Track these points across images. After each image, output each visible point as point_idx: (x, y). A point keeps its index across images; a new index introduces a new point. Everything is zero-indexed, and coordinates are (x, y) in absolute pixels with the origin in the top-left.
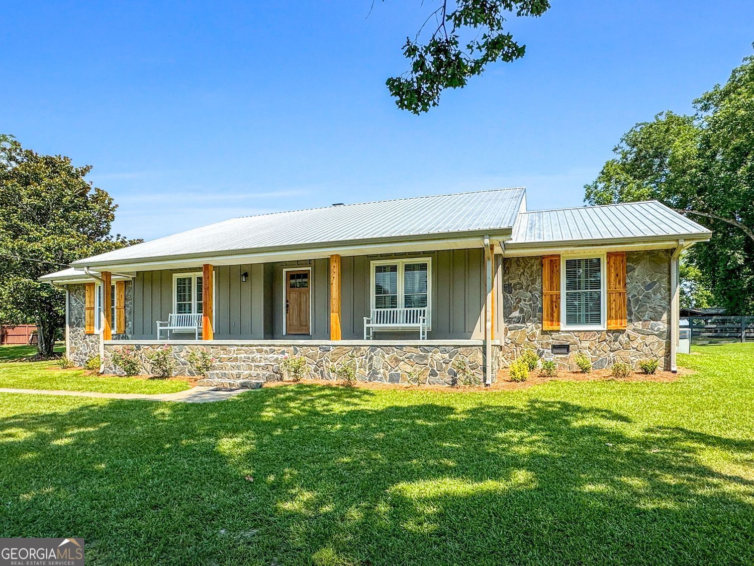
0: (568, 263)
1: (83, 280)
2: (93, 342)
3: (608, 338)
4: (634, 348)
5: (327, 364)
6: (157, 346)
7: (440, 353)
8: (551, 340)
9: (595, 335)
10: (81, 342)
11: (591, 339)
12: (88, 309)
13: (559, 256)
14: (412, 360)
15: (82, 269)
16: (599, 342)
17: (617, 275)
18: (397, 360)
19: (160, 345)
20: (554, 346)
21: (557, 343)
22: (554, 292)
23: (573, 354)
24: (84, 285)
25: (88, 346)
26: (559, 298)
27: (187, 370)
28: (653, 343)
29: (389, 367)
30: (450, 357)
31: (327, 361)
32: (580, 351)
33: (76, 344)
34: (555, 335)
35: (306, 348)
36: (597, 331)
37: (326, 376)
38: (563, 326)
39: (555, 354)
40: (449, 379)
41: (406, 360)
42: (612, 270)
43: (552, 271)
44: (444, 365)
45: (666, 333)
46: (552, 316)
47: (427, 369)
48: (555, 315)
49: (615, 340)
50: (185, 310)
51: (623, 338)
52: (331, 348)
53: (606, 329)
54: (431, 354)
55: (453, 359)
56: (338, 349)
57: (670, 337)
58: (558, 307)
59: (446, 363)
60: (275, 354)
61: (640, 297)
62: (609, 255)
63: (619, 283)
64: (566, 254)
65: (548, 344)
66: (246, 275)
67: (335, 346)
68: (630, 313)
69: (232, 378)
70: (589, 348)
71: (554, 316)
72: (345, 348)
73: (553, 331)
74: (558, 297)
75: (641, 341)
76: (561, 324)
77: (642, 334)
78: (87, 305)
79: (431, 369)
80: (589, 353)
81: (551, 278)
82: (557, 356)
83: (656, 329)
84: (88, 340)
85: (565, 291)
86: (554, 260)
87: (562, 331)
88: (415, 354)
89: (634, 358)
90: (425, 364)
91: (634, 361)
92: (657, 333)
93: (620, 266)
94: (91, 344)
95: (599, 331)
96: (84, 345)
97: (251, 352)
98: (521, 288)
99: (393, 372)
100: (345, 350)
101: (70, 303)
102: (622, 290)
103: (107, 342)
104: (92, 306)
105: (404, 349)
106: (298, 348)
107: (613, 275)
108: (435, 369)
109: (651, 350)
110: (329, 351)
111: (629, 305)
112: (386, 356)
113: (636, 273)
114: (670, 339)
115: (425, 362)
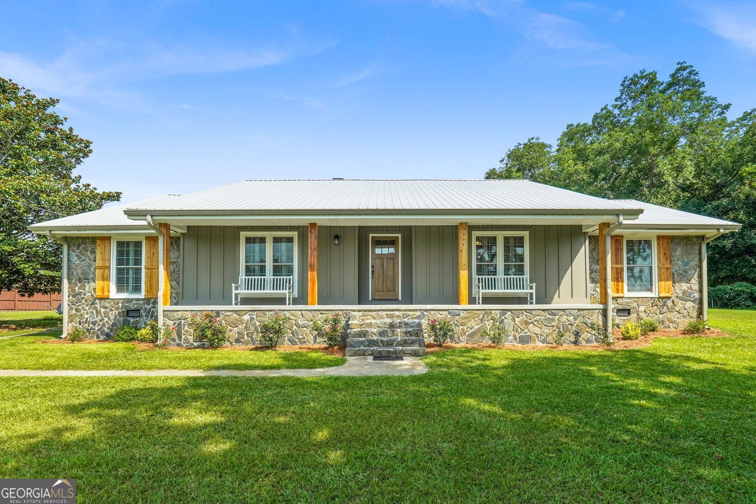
0: (628, 242)
1: (102, 232)
2: (107, 308)
3: (659, 303)
4: (676, 311)
5: (457, 328)
6: (244, 312)
7: (565, 316)
8: (617, 305)
9: (649, 301)
10: (87, 308)
11: (647, 304)
12: (100, 268)
13: (622, 236)
14: (540, 322)
15: (144, 218)
16: (652, 307)
17: (665, 254)
18: (527, 323)
19: (249, 311)
20: (619, 309)
21: (620, 307)
22: (619, 266)
23: (633, 316)
24: (93, 240)
25: (98, 312)
26: (623, 271)
27: (286, 338)
28: (690, 308)
29: (519, 330)
30: (575, 319)
31: (456, 325)
32: (638, 314)
33: (77, 310)
34: (620, 301)
35: (434, 312)
36: (651, 298)
37: (456, 340)
38: (626, 294)
39: (619, 316)
40: (572, 339)
41: (535, 323)
42: (661, 250)
43: (616, 249)
44: (569, 326)
45: (698, 300)
46: (618, 285)
47: (554, 331)
48: (620, 284)
49: (664, 305)
50: (254, 272)
51: (669, 303)
52: (462, 312)
53: (658, 296)
54: (557, 317)
55: (577, 321)
56: (468, 313)
57: (701, 303)
58: (622, 278)
59: (571, 325)
60: (409, 319)
61: (681, 272)
62: (658, 238)
63: (667, 260)
64: (627, 235)
65: (614, 308)
66: (337, 237)
67: (465, 310)
68: (674, 284)
69: (382, 345)
70: (645, 311)
71: (620, 286)
72: (476, 312)
73: (618, 297)
75: (682, 306)
76: (624, 292)
77: (682, 300)
78: (99, 262)
79: (558, 330)
80: (645, 315)
81: (616, 255)
82: (621, 318)
83: (692, 296)
84: (98, 306)
85: (626, 266)
86: (619, 240)
87: (625, 298)
88: (543, 317)
89: (676, 319)
90: (552, 326)
91: (677, 321)
92: (692, 299)
93: (666, 247)
94: (103, 310)
95: (653, 298)
96: (92, 313)
97: (380, 318)
99: (522, 334)
100: (476, 314)
101: (69, 260)
102: (668, 266)
103: (168, 308)
104: (107, 264)
105: (534, 312)
106: (425, 313)
107: (662, 254)
108: (562, 330)
109: (688, 313)
110: (459, 315)
111: (673, 278)
112: (517, 319)
113: (677, 253)
114: (701, 305)
115: (553, 324)
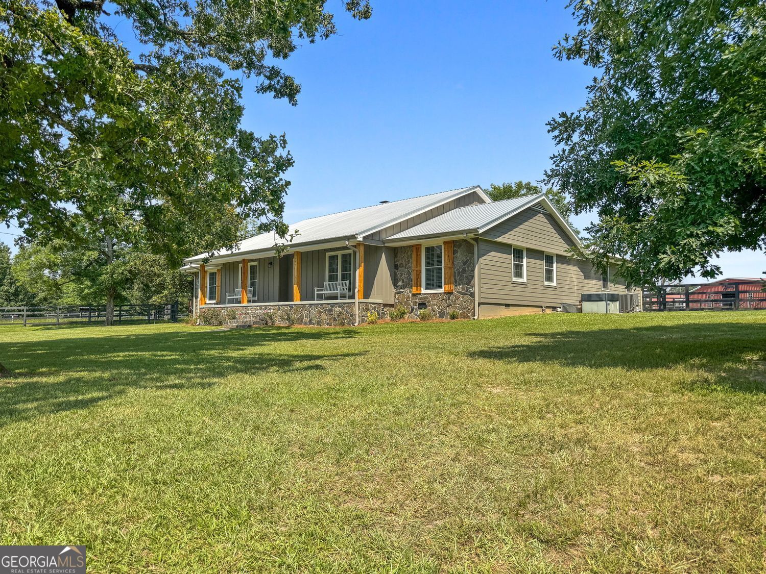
0: (426, 249)
3: (445, 298)
4: (458, 304)
8: (418, 300)
9: (439, 296)
11: (437, 299)
13: (421, 245)
16: (441, 300)
17: (449, 256)
20: (419, 303)
22: (418, 268)
23: (428, 308)
28: (468, 300)
31: (292, 314)
32: (432, 307)
34: (419, 297)
36: (440, 293)
38: (423, 291)
39: (420, 309)
41: (324, 312)
42: (447, 253)
43: (417, 255)
45: (473, 294)
46: (417, 284)
47: (332, 317)
48: (419, 283)
49: (449, 299)
51: (452, 297)
52: (294, 306)
53: (444, 292)
56: (296, 306)
58: (420, 278)
61: (461, 270)
62: (445, 243)
63: (450, 261)
64: (426, 243)
65: (416, 302)
66: (271, 264)
68: (456, 281)
70: (436, 304)
71: (418, 285)
72: (299, 306)
73: (418, 294)
74: (420, 271)
75: (462, 300)
76: (422, 289)
77: (462, 294)
80: (436, 308)
81: (417, 260)
83: (468, 291)
85: (424, 268)
86: (418, 248)
87: (423, 294)
92: (469, 294)
93: (450, 250)
98: (403, 266)
99: (319, 319)
102: (451, 266)
103: (201, 307)
106: (280, 307)
107: (447, 256)
109: (467, 305)
111: (455, 276)
113: (459, 255)
115: (332, 313)
